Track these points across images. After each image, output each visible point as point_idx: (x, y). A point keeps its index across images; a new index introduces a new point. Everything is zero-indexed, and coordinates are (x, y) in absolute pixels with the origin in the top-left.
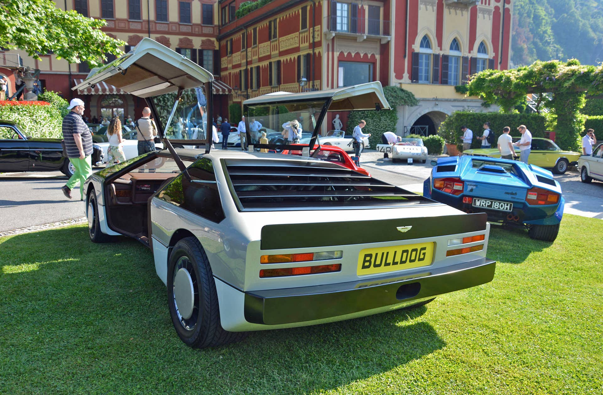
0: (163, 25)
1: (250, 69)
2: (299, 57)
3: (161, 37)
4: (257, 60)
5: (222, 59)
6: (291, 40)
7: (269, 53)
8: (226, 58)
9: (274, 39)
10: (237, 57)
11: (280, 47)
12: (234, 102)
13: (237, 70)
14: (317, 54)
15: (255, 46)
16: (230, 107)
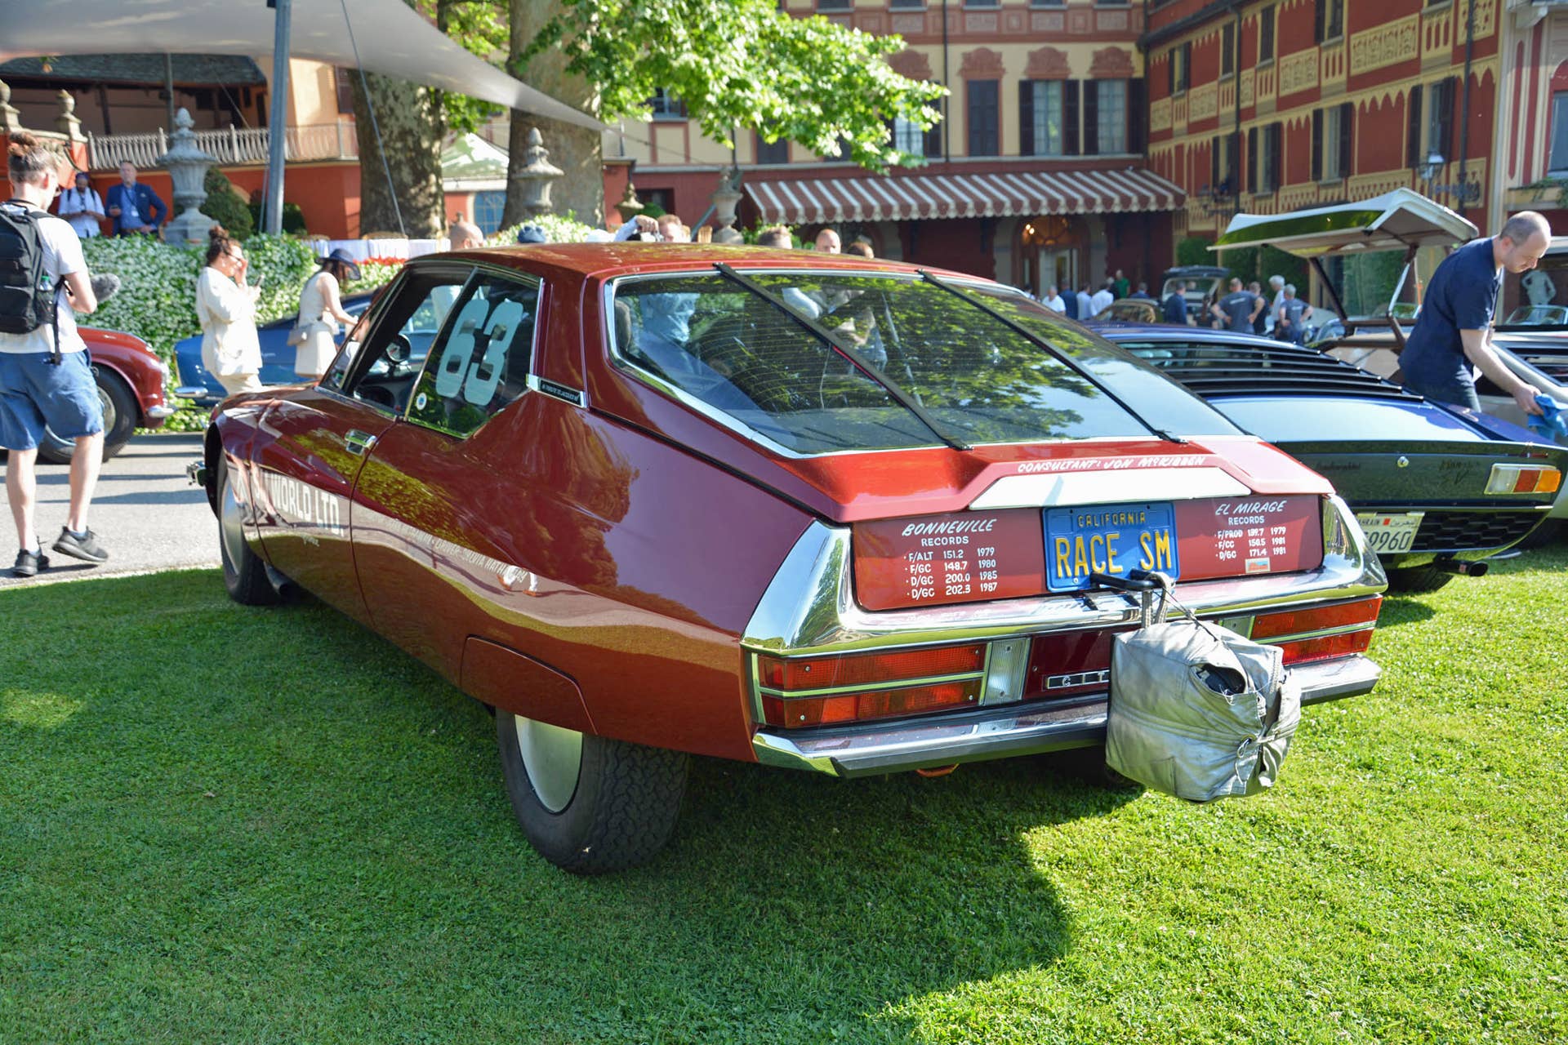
0: (983, 17)
1: (1247, 134)
2: (1416, 92)
3: (978, 51)
4: (1274, 106)
5: (1154, 105)
6: (1393, 38)
7: (1314, 84)
8: (1168, 101)
9: (1332, 41)
10: (1205, 99)
11: (1353, 63)
12: (1190, 234)
13: (1206, 138)
14: (1480, 78)
15: (1266, 62)
16: (1181, 247)
